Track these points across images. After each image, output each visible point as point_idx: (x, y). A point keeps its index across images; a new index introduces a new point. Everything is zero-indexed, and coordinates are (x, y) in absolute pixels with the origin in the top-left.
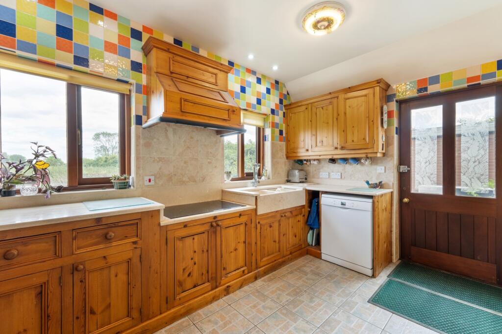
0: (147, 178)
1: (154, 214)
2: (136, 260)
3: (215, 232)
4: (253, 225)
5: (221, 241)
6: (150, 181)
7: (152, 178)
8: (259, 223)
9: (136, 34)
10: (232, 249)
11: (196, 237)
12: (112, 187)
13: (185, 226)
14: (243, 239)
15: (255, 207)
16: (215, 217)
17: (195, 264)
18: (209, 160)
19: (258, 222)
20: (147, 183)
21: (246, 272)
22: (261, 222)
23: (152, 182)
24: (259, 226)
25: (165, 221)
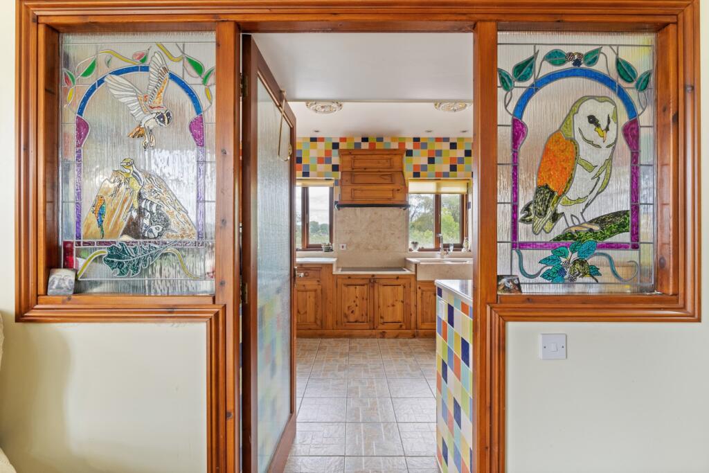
0: (341, 245)
1: (330, 266)
2: (319, 291)
3: (373, 287)
4: (412, 289)
5: (379, 295)
6: (343, 247)
7: (345, 245)
8: (420, 288)
9: (335, 146)
10: (390, 304)
11: (357, 287)
12: (322, 250)
13: (349, 278)
14: (401, 299)
15: (414, 273)
16: (373, 275)
17: (357, 306)
18: (392, 232)
19: (418, 286)
20: (341, 248)
21: (404, 327)
22: (422, 288)
23: (345, 248)
24: (419, 291)
25: (335, 272)
